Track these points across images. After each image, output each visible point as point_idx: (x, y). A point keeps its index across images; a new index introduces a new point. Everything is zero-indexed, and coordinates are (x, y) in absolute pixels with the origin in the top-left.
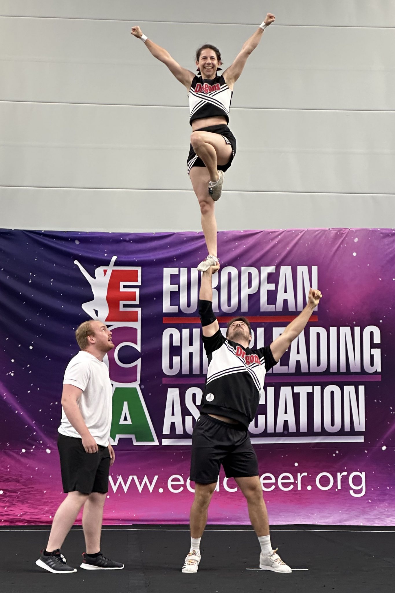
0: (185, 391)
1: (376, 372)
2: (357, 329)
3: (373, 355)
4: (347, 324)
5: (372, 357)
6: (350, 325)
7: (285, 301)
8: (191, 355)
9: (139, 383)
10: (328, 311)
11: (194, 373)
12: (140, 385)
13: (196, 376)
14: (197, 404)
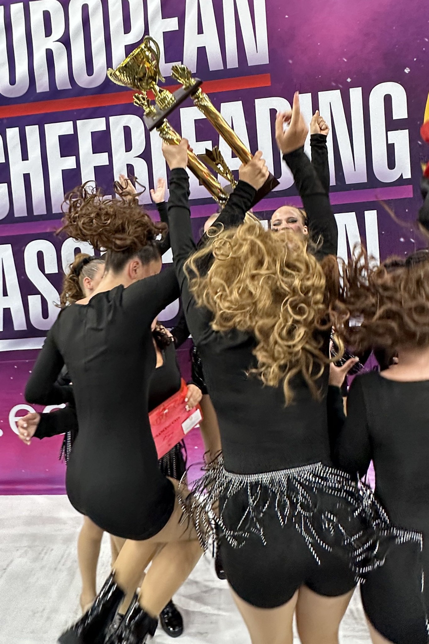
0: (24, 248)
1: (401, 181)
2: (356, 94)
3: (393, 145)
4: (334, 84)
5: (391, 149)
6: (341, 86)
7: (202, 51)
8: (27, 177)
10: (291, 62)
11: (35, 213)
13: (41, 218)
14: (47, 272)
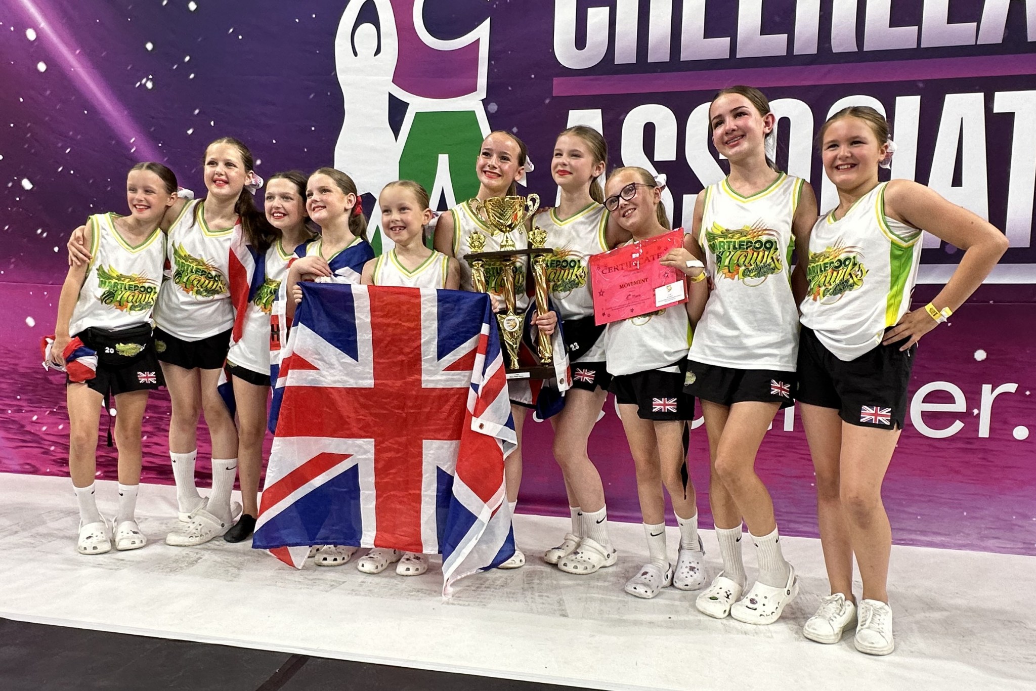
0: (622, 117)
9: (484, 96)
11: (651, 59)
12: (485, 102)
13: (659, 67)
14: (657, 158)
